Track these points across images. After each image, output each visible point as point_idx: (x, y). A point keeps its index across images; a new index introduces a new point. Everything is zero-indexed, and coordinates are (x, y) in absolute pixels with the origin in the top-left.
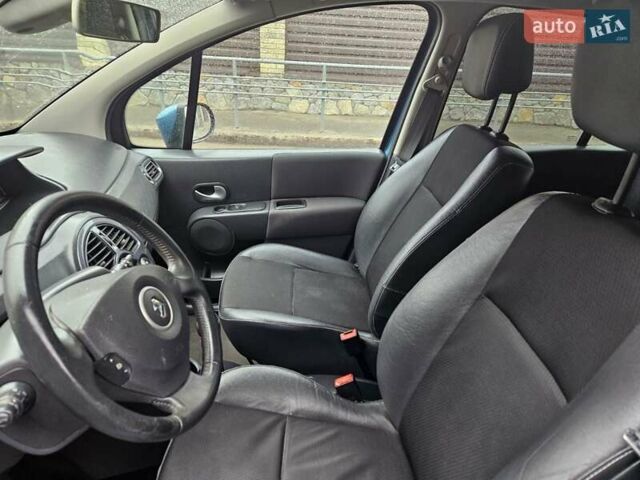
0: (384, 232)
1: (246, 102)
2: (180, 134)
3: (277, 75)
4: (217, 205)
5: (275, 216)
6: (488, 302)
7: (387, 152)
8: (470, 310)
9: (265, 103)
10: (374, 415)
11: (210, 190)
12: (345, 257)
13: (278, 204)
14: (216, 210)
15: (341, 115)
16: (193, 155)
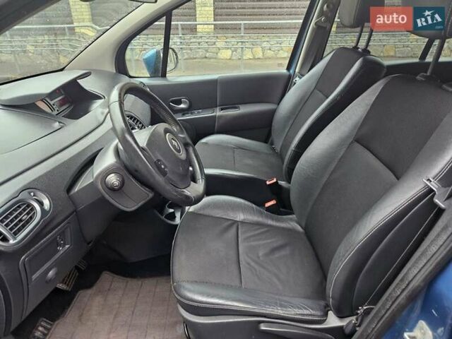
0: (291, 122)
1: (188, 54)
2: (159, 67)
3: (208, 33)
4: (184, 112)
5: (220, 117)
6: (357, 145)
7: (291, 71)
8: (346, 151)
9: (201, 53)
10: (291, 223)
11: (179, 102)
12: (266, 142)
13: (222, 109)
14: (183, 115)
15: (254, 59)
16: (167, 80)
